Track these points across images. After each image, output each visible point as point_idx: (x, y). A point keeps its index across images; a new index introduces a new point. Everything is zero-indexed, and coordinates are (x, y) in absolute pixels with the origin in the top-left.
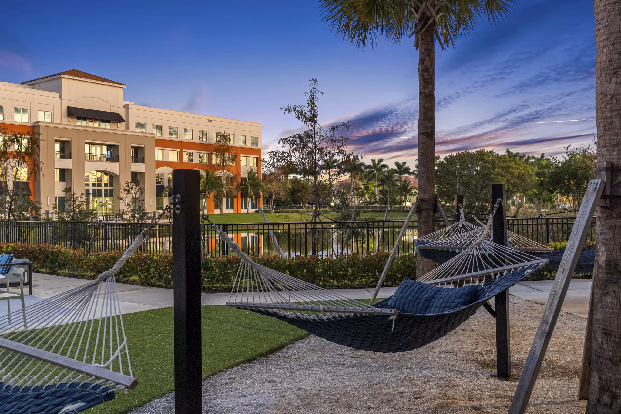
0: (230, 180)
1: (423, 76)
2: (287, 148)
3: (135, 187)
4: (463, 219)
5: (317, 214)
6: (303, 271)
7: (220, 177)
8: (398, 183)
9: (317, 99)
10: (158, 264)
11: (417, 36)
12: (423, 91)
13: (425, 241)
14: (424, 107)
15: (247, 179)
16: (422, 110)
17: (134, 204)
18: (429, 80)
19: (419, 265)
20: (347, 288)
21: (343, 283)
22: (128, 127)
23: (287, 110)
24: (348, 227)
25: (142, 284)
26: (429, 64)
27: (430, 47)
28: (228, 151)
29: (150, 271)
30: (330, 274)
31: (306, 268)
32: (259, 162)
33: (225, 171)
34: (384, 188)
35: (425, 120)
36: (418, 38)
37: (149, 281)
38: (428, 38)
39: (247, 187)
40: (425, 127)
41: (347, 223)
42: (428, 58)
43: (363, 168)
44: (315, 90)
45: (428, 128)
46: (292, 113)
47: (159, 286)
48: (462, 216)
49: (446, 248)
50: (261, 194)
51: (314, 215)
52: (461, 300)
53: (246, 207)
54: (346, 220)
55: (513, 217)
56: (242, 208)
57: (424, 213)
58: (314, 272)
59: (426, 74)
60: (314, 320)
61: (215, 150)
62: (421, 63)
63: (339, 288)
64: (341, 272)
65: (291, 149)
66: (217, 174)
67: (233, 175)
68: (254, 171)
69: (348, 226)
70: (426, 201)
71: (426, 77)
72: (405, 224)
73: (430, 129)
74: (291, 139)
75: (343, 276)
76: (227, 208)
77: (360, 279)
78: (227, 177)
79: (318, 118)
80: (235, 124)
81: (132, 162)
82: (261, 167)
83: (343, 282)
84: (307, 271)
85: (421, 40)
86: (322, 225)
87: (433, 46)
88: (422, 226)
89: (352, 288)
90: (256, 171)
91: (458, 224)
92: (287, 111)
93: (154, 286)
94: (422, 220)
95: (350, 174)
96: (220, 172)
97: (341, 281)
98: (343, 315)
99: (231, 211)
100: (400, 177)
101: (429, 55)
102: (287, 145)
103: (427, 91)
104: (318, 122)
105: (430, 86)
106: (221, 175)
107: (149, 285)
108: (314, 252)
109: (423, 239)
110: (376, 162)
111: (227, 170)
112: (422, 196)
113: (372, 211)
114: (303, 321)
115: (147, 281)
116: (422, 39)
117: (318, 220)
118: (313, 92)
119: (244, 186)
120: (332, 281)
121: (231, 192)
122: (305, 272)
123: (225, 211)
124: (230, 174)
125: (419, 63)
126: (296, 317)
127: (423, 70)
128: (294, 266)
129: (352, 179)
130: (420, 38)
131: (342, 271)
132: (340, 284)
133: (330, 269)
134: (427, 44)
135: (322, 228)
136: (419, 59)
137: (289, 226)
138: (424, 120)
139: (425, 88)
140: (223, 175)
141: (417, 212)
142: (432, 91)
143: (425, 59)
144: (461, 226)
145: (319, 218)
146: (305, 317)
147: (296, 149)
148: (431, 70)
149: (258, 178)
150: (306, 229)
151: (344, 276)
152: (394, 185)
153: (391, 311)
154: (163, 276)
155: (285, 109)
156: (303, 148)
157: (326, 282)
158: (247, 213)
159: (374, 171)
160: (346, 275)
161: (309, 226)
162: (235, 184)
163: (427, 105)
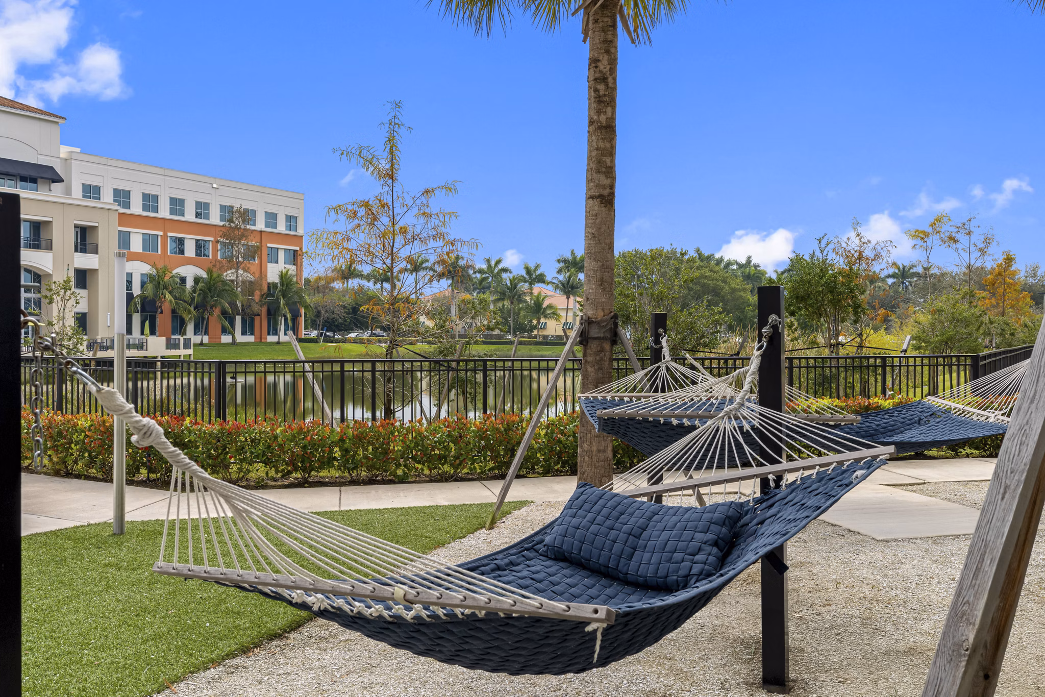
0: (250, 287)
1: (596, 90)
2: (343, 225)
3: (63, 291)
4: (668, 358)
5: (394, 344)
6: (367, 450)
7: (232, 281)
8: (528, 298)
9: (400, 138)
10: (86, 436)
11: (587, 14)
12: (595, 117)
13: (600, 398)
14: (597, 149)
15: (279, 284)
16: (594, 154)
17: (61, 322)
18: (607, 99)
19: (583, 442)
20: (446, 481)
21: (440, 471)
22: (68, 192)
23: (345, 153)
24: (449, 369)
25: (57, 473)
26: (608, 67)
27: (610, 37)
28: (247, 237)
29: (72, 449)
30: (416, 454)
31: (373, 444)
32: (299, 258)
33: (241, 272)
34: (503, 306)
35: (598, 171)
36: (588, 19)
37: (69, 468)
38: (605, 20)
39: (278, 298)
40: (598, 186)
41: (448, 361)
42: (606, 57)
43: (471, 272)
44: (397, 121)
45: (604, 187)
46: (354, 161)
47: (88, 478)
48: (666, 351)
49: (652, 415)
50: (303, 311)
51: (389, 346)
52: (710, 536)
53: (276, 333)
54: (445, 356)
55: (735, 355)
56: (269, 334)
57: (594, 346)
58: (386, 452)
59: (601, 87)
60: (381, 617)
61: (224, 236)
62: (593, 65)
63: (432, 480)
64: (437, 452)
65: (350, 227)
66: (226, 276)
67: (253, 279)
68: (290, 272)
69: (449, 367)
70: (598, 323)
71: (602, 93)
72: (559, 364)
73: (608, 190)
74: (350, 207)
75: (440, 457)
76: (244, 333)
77: (471, 464)
78: (244, 282)
79: (399, 172)
80: (260, 194)
81: (76, 250)
82: (301, 265)
83: (440, 469)
84: (375, 449)
85: (593, 23)
86: (403, 365)
87: (615, 35)
88: (590, 369)
89: (456, 480)
90: (294, 273)
91: (659, 367)
92: (344, 156)
93: (78, 477)
94: (589, 359)
95: (450, 282)
96: (232, 273)
97: (435, 468)
98: (458, 611)
99: (250, 339)
100: (531, 289)
101: (608, 52)
102: (342, 218)
103: (603, 118)
104: (399, 178)
105: (609, 110)
106: (233, 278)
107: (69, 475)
108: (389, 413)
109: (594, 395)
110: (493, 263)
111: (245, 270)
112: (590, 313)
113: (484, 343)
114: (351, 617)
115: (66, 467)
116: (596, 21)
117: (395, 356)
118: (394, 124)
119: (274, 296)
120: (420, 466)
121: (250, 306)
122: (371, 450)
123: (240, 338)
124: (249, 277)
125: (590, 65)
126: (333, 607)
127: (595, 79)
128: (350, 439)
129: (453, 290)
130: (591, 19)
131: (438, 449)
132: (434, 472)
133: (417, 445)
134: (603, 30)
135: (403, 371)
136: (590, 59)
137: (342, 367)
138: (597, 173)
139: (599, 112)
140: (237, 277)
141: (581, 343)
142: (612, 118)
143: (601, 58)
144: (663, 371)
145: (397, 352)
146: (355, 610)
147: (359, 226)
148: (610, 80)
149: (297, 283)
150: (373, 371)
151: (443, 458)
152: (520, 300)
153: (596, 611)
154: (96, 458)
155: (340, 152)
156: (372, 224)
157: (408, 469)
158: (278, 343)
159: (487, 278)
160: (445, 457)
161: (379, 367)
162: (257, 293)
163: (601, 145)
